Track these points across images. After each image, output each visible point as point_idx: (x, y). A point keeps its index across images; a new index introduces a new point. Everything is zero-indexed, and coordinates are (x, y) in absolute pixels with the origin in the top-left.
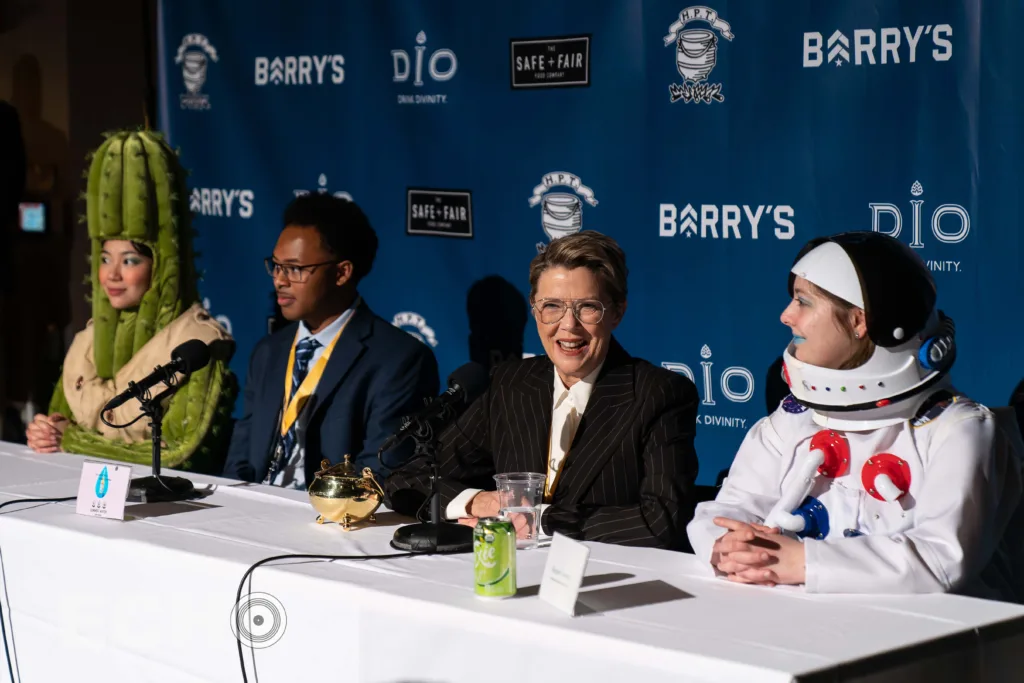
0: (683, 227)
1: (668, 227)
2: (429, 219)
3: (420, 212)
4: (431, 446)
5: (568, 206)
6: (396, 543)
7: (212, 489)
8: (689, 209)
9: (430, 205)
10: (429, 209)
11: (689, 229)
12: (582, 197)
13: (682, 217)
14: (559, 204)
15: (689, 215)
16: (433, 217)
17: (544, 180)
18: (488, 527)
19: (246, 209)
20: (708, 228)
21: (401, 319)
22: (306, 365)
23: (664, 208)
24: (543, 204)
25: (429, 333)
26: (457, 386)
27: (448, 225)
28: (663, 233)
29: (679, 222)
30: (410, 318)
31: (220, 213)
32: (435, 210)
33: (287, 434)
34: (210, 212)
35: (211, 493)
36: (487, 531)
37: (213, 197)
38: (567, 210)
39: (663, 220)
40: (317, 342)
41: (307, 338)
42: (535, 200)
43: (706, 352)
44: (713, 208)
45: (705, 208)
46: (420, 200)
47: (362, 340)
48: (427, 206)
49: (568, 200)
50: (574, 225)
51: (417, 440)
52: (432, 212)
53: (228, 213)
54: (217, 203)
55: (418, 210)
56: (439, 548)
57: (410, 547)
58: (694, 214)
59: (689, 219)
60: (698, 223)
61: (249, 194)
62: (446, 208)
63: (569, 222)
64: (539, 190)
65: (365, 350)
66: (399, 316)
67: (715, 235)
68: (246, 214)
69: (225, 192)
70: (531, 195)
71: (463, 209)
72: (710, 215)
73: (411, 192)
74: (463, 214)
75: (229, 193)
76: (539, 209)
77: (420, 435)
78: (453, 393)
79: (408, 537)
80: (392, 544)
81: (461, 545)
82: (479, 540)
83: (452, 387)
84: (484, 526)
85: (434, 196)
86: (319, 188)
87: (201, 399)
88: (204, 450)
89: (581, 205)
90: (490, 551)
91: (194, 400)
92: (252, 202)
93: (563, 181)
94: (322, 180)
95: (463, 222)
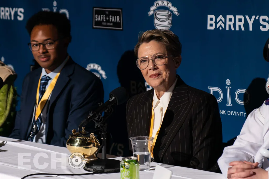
0: (218, 26)
1: (211, 25)
2: (103, 21)
3: (99, 18)
4: (102, 125)
5: (166, 16)
6: (86, 168)
7: (5, 143)
8: (221, 17)
9: (103, 15)
10: (103, 17)
11: (221, 26)
12: (172, 12)
13: (218, 21)
14: (162, 15)
15: (221, 20)
16: (104, 20)
17: (155, 4)
18: (127, 162)
19: (20, 17)
20: (230, 26)
21: (90, 66)
22: (45, 88)
23: (209, 16)
24: (154, 15)
25: (103, 73)
26: (113, 98)
27: (111, 24)
28: (209, 28)
29: (216, 23)
30: (94, 66)
31: (9, 18)
32: (106, 17)
33: (38, 119)
34: (4, 18)
35: (4, 145)
36: (126, 164)
37: (6, 11)
38: (165, 17)
39: (209, 22)
40: (49, 77)
41: (45, 76)
42: (151, 13)
43: (228, 82)
44: (232, 17)
45: (228, 17)
46: (98, 13)
47: (69, 76)
48: (102, 16)
49: (166, 13)
50: (168, 24)
51: (95, 122)
52: (104, 18)
53: (13, 18)
54: (8, 14)
55: (98, 17)
56: (106, 170)
57: (92, 170)
58: (223, 20)
59: (221, 22)
60: (225, 24)
61: (22, 10)
62: (111, 16)
63: (166, 23)
64: (153, 8)
65: (70, 80)
66: (89, 65)
67: (233, 29)
68: (20, 19)
69: (11, 9)
70: (149, 11)
71: (118, 17)
72: (230, 20)
73: (95, 9)
74: (118, 19)
75: (13, 9)
76: (152, 17)
77: (97, 120)
78: (112, 101)
79: (92, 165)
80: (84, 169)
81: (116, 169)
82: (123, 167)
83: (111, 98)
84: (125, 161)
85: (105, 11)
86: (53, 8)
87: (5, 101)
88: (8, 123)
89: (172, 15)
90: (128, 172)
91: (2, 101)
92: (23, 13)
93: (163, 4)
94: (55, 4)
95: (118, 23)
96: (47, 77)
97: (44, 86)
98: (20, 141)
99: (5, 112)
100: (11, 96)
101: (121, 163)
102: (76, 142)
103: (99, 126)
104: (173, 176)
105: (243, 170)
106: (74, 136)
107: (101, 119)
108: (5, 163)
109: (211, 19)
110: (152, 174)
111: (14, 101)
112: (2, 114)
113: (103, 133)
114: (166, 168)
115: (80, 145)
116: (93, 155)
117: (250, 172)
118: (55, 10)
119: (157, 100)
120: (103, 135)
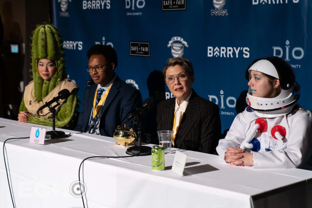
0: (215, 54)
1: (210, 54)
2: (136, 51)
3: (134, 49)
4: (138, 123)
5: (179, 47)
6: (127, 152)
7: (71, 134)
8: (217, 48)
9: (137, 46)
10: (136, 48)
11: (217, 54)
12: (184, 44)
13: (215, 51)
14: (177, 47)
15: (217, 50)
16: (138, 50)
17: (172, 39)
18: (156, 149)
19: (80, 47)
20: (223, 54)
21: (128, 81)
22: (100, 97)
23: (209, 48)
24: (172, 46)
25: (136, 86)
26: (146, 104)
27: (142, 53)
28: (209, 55)
29: (214, 52)
30: (130, 81)
31: (72, 49)
32: (138, 48)
33: (95, 118)
34: (69, 48)
35: (71, 136)
36: (156, 150)
37: (70, 43)
38: (179, 48)
39: (209, 52)
40: (103, 89)
41: (100, 88)
42: (169, 45)
43: (222, 92)
44: (224, 48)
45: (222, 48)
46: (134, 45)
48: (136, 47)
49: (179, 45)
50: (181, 53)
51: (133, 121)
52: (137, 49)
53: (75, 48)
54: (71, 46)
55: (133, 48)
56: (141, 154)
57: (132, 153)
58: (218, 50)
59: (217, 51)
60: (220, 53)
61: (81, 43)
62: (142, 47)
63: (180, 52)
64: (170, 42)
65: (119, 92)
66: (127, 80)
67: (225, 56)
68: (80, 49)
69: (74, 42)
70: (168, 44)
71: (147, 48)
72: (223, 50)
73: (131, 42)
74: (147, 49)
75: (75, 42)
76: (170, 48)
77: (135, 119)
78: (145, 106)
79: (132, 150)
80: (126, 153)
81: (148, 153)
82: (153, 153)
83: (145, 104)
84: (155, 148)
85: (138, 44)
86: (103, 41)
87: (71, 106)
88: (73, 121)
89: (183, 47)
90: (157, 156)
91: (69, 106)
92: (82, 45)
93: (178, 39)
94: (104, 39)
95: (147, 52)
96: (102, 89)
97: (100, 95)
98: (81, 133)
99: (71, 113)
100: (75, 102)
101: (152, 149)
102: (120, 134)
103: (136, 124)
104: (188, 158)
105: (236, 154)
106: (119, 130)
107: (138, 119)
108: (72, 148)
109: (210, 50)
110: (174, 157)
111: (77, 106)
112: (69, 115)
113: (139, 128)
114: (181, 152)
115: (123, 136)
116: (132, 143)
117: (240, 155)
118: (104, 44)
119: (178, 106)
120: (139, 130)
